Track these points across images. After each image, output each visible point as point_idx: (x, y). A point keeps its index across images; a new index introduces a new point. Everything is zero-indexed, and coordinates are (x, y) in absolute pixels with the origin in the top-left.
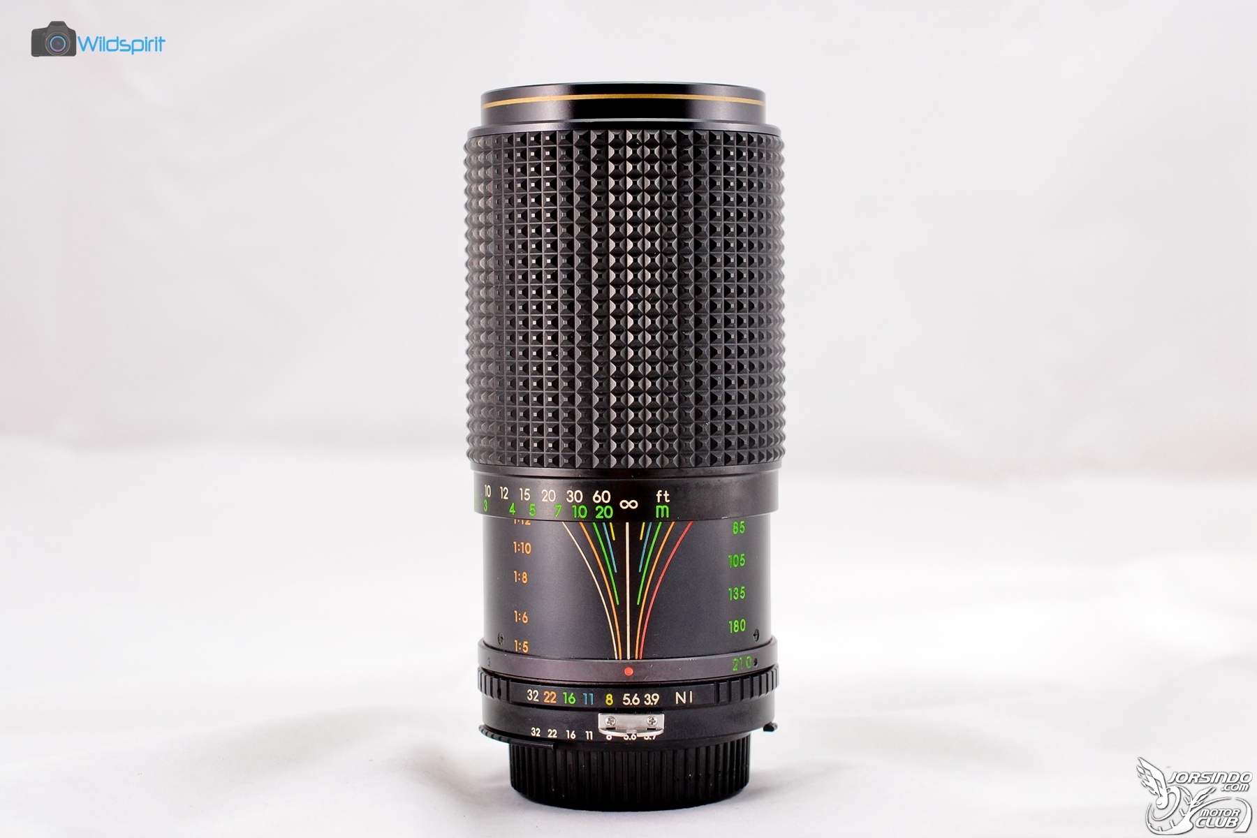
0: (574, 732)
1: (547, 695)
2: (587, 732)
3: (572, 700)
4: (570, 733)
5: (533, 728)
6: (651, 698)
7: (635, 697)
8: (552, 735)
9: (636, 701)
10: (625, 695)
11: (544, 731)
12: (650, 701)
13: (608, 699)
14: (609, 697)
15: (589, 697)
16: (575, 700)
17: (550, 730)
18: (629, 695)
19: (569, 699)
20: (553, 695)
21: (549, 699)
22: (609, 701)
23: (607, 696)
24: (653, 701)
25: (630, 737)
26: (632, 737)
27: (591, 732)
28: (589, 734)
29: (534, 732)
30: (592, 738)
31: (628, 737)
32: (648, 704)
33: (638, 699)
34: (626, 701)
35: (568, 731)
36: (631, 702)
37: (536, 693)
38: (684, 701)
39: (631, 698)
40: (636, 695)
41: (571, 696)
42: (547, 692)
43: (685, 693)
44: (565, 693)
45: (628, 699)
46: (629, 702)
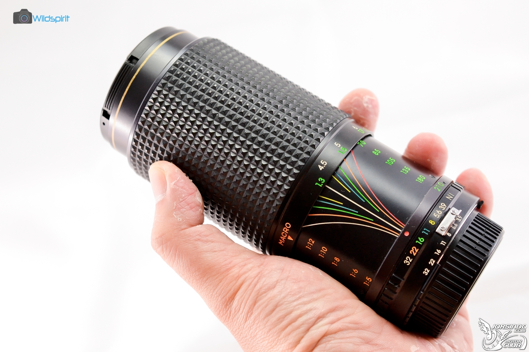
0: (437, 250)
1: (412, 252)
2: (441, 243)
3: (422, 240)
4: (437, 252)
5: (424, 272)
8: (432, 262)
9: (440, 213)
11: (429, 266)
12: (443, 208)
13: (431, 223)
14: (431, 222)
15: (425, 231)
20: (414, 249)
21: (415, 251)
22: (433, 223)
23: (430, 222)
27: (442, 242)
28: (443, 243)
29: (426, 273)
30: (446, 243)
32: (444, 209)
33: (439, 211)
34: (437, 216)
35: (435, 253)
39: (437, 213)
40: (437, 211)
42: (411, 251)
45: (436, 215)
46: (438, 215)
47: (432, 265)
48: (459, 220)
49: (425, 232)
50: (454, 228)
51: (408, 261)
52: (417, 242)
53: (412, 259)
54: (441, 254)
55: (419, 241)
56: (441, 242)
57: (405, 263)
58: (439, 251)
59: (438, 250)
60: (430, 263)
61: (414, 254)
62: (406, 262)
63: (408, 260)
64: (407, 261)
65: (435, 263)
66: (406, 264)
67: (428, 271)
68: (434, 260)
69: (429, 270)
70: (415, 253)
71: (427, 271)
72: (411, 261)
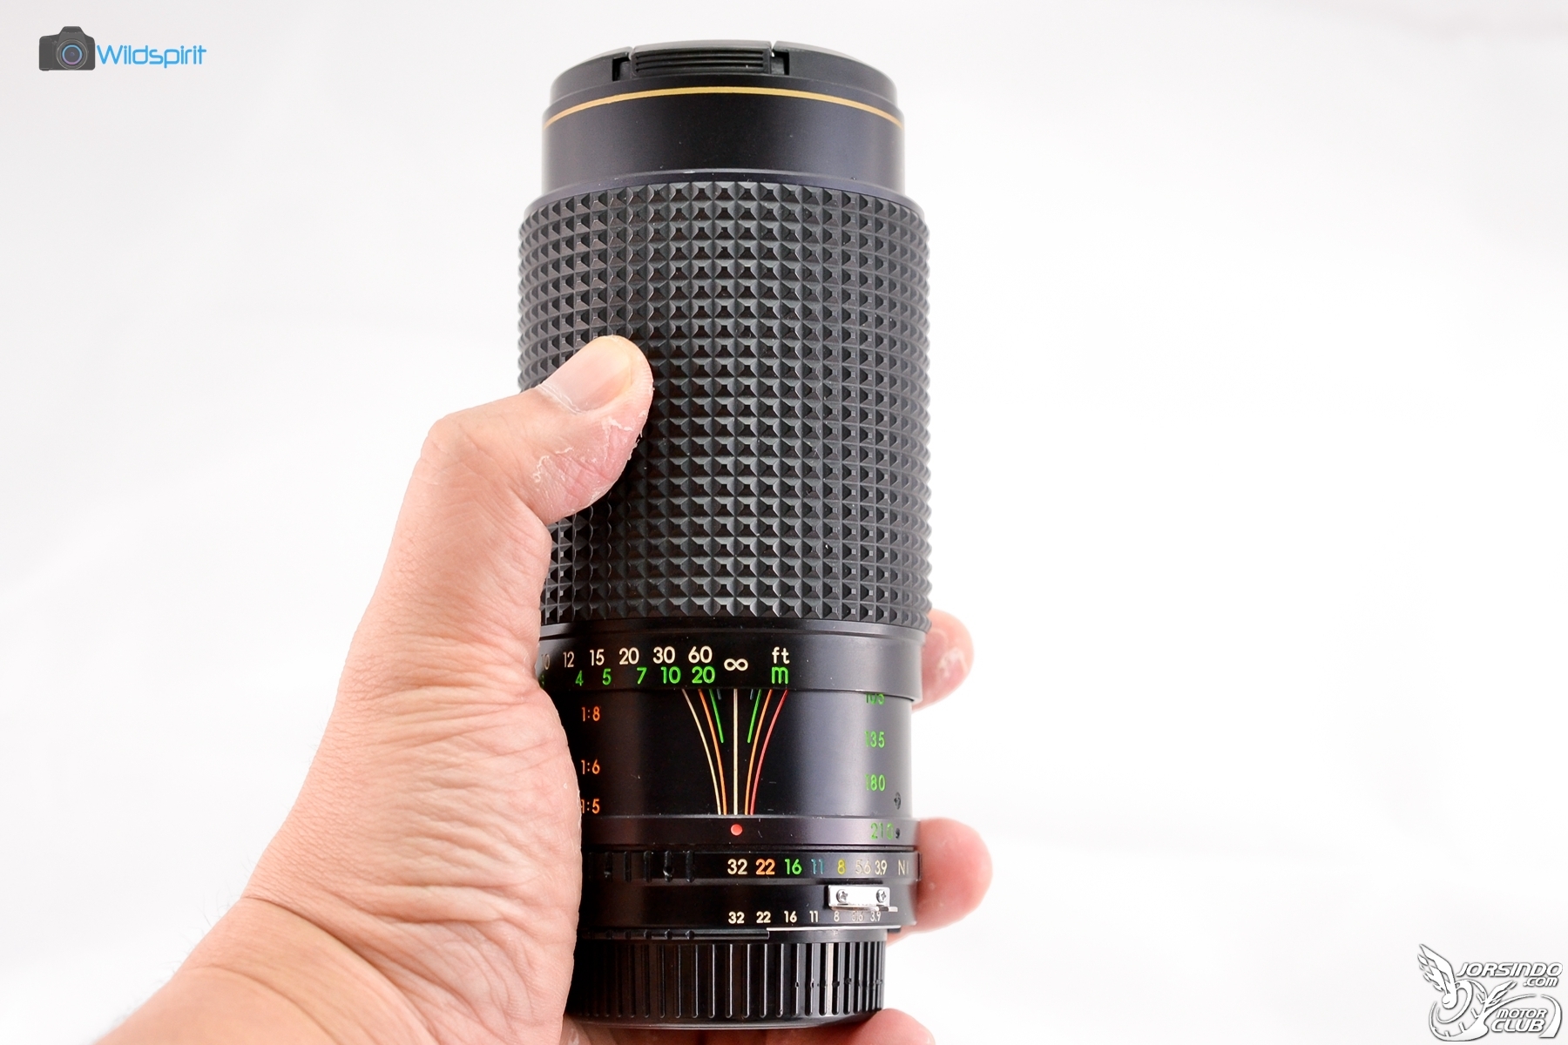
47: (759, 921)
51: (737, 867)
53: (745, 873)
54: (790, 924)
57: (729, 863)
59: (795, 915)
60: (758, 914)
62: (732, 863)
63: (739, 867)
65: (764, 926)
67: (741, 921)
68: (770, 919)
69: (743, 922)
71: (738, 918)
72: (739, 873)
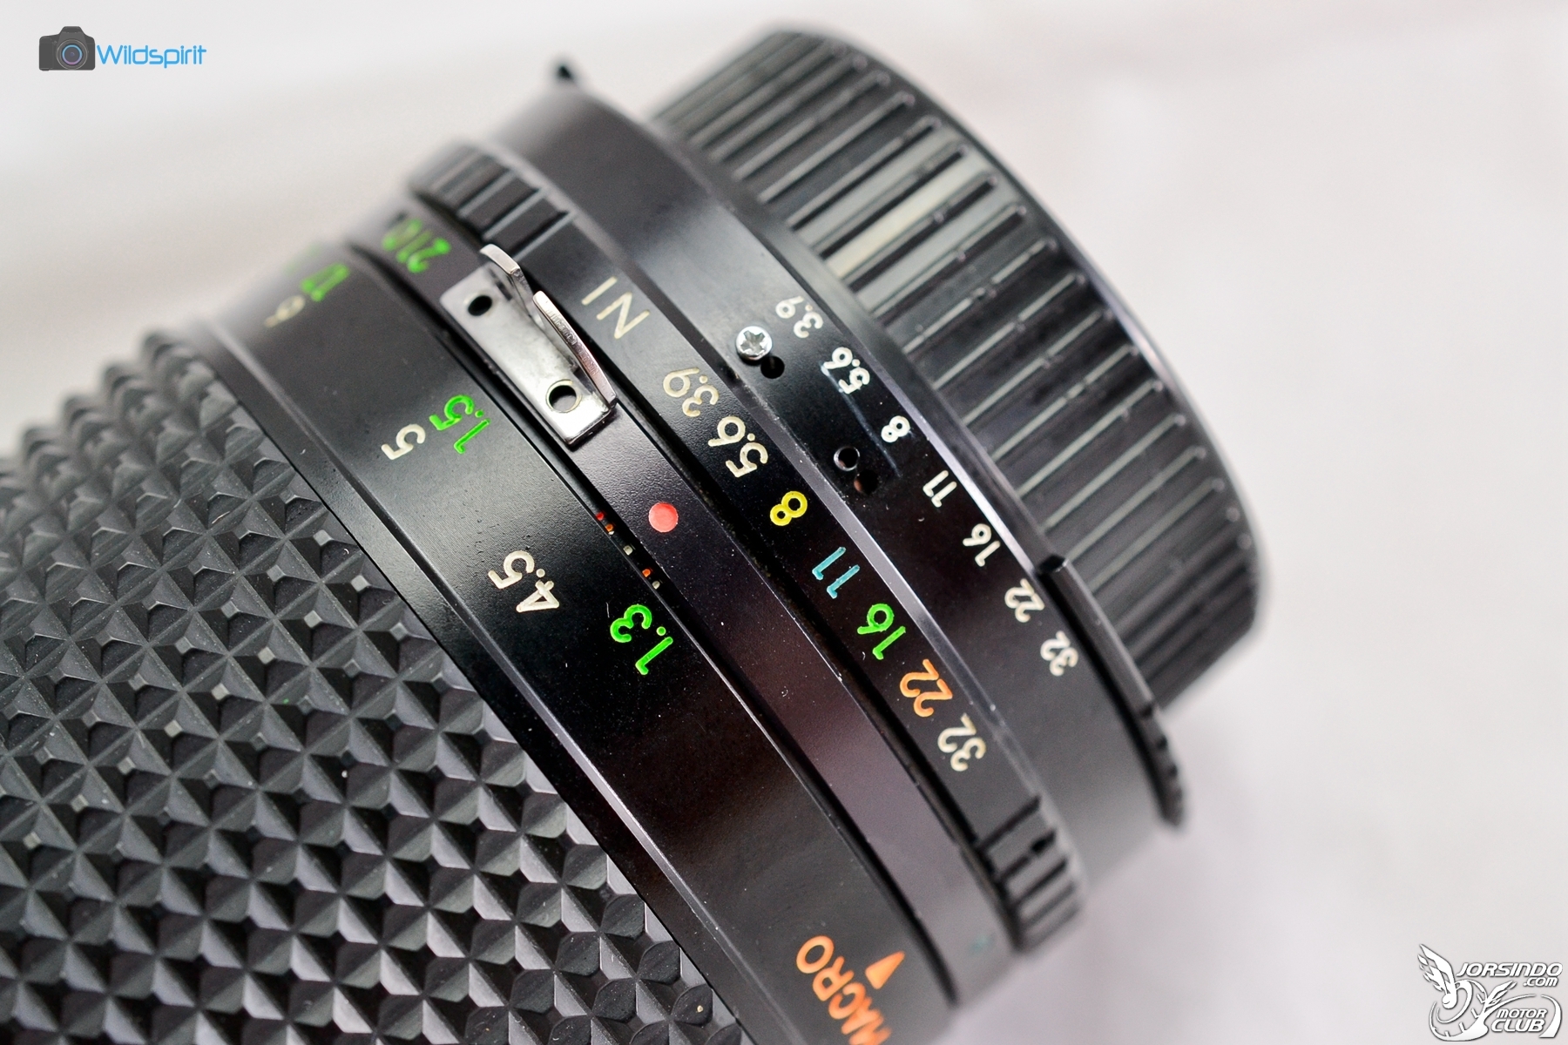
0: (967, 542)
1: (925, 704)
2: (937, 501)
3: (880, 617)
4: (978, 549)
5: (1056, 671)
6: (690, 394)
7: (724, 440)
8: (1026, 599)
9: (731, 430)
10: (738, 473)
11: (1038, 629)
12: (698, 392)
13: (791, 515)
14: (781, 515)
15: (831, 574)
16: (875, 609)
17: (1022, 618)
18: (730, 465)
19: (883, 627)
20: (911, 685)
21: (926, 686)
22: (794, 504)
23: (785, 522)
24: (695, 383)
25: (851, 367)
26: (845, 363)
27: (928, 489)
28: (936, 490)
29: (1061, 660)
31: (853, 375)
32: (712, 390)
33: (721, 428)
34: (754, 456)
35: (980, 560)
36: (744, 441)
37: (950, 740)
38: (626, 300)
39: (732, 452)
40: (712, 443)
41: (871, 628)
42: (917, 707)
43: (600, 317)
44: (878, 652)
45: (743, 459)
46: (746, 449)
47: (1039, 606)
48: (813, 321)
49: (841, 581)
50: (860, 378)
52: (884, 652)
53: (963, 719)
55: (878, 638)
56: (929, 499)
58: (977, 537)
59: (969, 536)
60: (1025, 618)
61: (945, 694)
64: (960, 747)
66: (972, 762)
68: (1019, 585)
70: (938, 690)
